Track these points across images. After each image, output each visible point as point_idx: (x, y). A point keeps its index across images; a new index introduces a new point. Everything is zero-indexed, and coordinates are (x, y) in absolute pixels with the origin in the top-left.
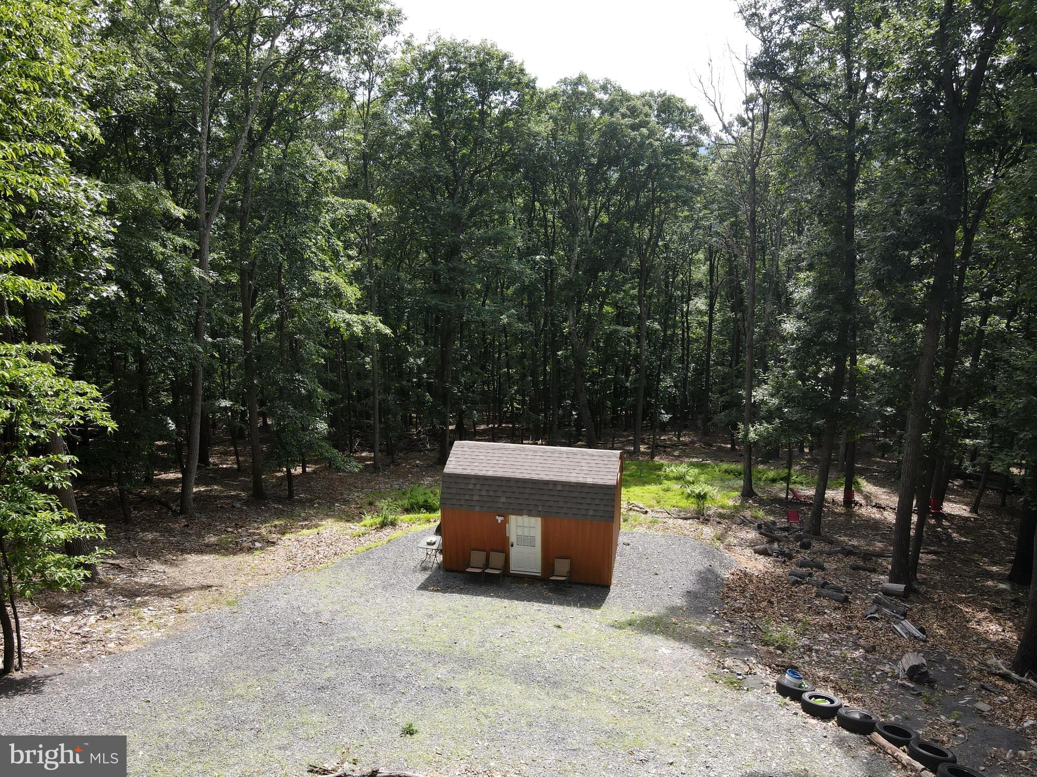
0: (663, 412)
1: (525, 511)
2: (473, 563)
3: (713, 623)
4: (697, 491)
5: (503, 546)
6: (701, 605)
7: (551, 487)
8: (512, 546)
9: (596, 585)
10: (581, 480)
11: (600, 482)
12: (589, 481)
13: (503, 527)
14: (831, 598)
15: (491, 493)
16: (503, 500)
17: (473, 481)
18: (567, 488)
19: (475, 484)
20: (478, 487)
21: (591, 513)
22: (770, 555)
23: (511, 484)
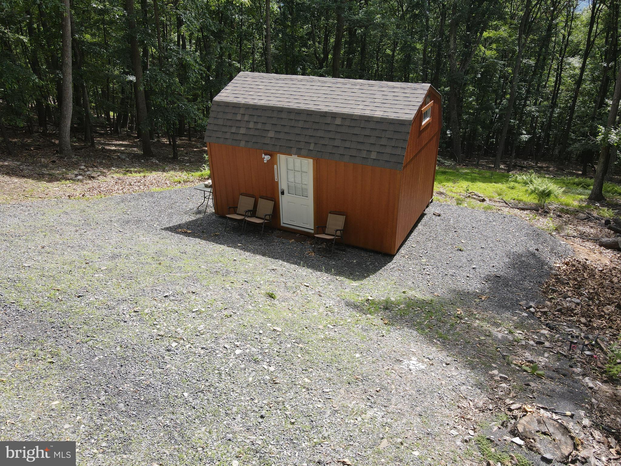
0: (524, 132)
1: (294, 150)
2: (237, 208)
3: (520, 325)
4: (541, 189)
5: (272, 192)
6: (510, 296)
7: (328, 120)
8: (283, 193)
9: (377, 252)
10: (368, 113)
11: (392, 116)
13: (270, 169)
15: (259, 126)
16: (271, 134)
17: (242, 111)
18: (347, 123)
19: (243, 115)
20: (246, 118)
21: (373, 155)
23: (284, 115)
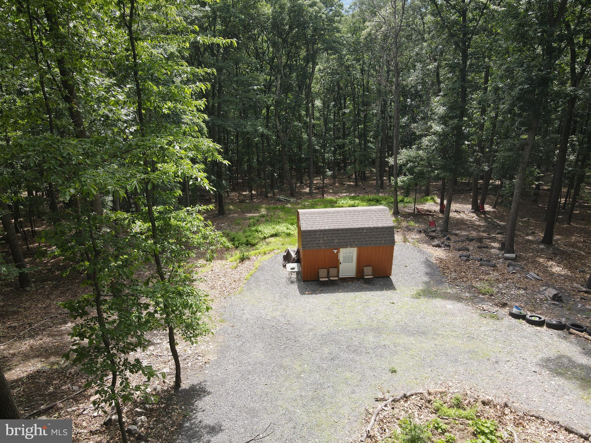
1: (349, 246)
2: (321, 275)
3: (451, 288)
5: (336, 264)
6: (437, 279)
7: (361, 231)
8: (341, 263)
9: (384, 277)
10: (376, 226)
11: (386, 225)
12: (380, 225)
13: (337, 255)
14: (488, 266)
15: (330, 238)
16: (336, 241)
17: (318, 233)
18: (369, 231)
19: (320, 234)
20: (322, 236)
21: (383, 242)
22: (441, 247)
23: (340, 232)
